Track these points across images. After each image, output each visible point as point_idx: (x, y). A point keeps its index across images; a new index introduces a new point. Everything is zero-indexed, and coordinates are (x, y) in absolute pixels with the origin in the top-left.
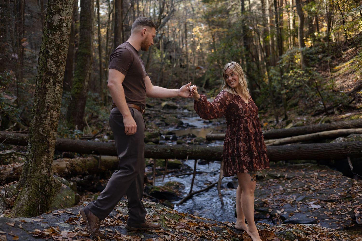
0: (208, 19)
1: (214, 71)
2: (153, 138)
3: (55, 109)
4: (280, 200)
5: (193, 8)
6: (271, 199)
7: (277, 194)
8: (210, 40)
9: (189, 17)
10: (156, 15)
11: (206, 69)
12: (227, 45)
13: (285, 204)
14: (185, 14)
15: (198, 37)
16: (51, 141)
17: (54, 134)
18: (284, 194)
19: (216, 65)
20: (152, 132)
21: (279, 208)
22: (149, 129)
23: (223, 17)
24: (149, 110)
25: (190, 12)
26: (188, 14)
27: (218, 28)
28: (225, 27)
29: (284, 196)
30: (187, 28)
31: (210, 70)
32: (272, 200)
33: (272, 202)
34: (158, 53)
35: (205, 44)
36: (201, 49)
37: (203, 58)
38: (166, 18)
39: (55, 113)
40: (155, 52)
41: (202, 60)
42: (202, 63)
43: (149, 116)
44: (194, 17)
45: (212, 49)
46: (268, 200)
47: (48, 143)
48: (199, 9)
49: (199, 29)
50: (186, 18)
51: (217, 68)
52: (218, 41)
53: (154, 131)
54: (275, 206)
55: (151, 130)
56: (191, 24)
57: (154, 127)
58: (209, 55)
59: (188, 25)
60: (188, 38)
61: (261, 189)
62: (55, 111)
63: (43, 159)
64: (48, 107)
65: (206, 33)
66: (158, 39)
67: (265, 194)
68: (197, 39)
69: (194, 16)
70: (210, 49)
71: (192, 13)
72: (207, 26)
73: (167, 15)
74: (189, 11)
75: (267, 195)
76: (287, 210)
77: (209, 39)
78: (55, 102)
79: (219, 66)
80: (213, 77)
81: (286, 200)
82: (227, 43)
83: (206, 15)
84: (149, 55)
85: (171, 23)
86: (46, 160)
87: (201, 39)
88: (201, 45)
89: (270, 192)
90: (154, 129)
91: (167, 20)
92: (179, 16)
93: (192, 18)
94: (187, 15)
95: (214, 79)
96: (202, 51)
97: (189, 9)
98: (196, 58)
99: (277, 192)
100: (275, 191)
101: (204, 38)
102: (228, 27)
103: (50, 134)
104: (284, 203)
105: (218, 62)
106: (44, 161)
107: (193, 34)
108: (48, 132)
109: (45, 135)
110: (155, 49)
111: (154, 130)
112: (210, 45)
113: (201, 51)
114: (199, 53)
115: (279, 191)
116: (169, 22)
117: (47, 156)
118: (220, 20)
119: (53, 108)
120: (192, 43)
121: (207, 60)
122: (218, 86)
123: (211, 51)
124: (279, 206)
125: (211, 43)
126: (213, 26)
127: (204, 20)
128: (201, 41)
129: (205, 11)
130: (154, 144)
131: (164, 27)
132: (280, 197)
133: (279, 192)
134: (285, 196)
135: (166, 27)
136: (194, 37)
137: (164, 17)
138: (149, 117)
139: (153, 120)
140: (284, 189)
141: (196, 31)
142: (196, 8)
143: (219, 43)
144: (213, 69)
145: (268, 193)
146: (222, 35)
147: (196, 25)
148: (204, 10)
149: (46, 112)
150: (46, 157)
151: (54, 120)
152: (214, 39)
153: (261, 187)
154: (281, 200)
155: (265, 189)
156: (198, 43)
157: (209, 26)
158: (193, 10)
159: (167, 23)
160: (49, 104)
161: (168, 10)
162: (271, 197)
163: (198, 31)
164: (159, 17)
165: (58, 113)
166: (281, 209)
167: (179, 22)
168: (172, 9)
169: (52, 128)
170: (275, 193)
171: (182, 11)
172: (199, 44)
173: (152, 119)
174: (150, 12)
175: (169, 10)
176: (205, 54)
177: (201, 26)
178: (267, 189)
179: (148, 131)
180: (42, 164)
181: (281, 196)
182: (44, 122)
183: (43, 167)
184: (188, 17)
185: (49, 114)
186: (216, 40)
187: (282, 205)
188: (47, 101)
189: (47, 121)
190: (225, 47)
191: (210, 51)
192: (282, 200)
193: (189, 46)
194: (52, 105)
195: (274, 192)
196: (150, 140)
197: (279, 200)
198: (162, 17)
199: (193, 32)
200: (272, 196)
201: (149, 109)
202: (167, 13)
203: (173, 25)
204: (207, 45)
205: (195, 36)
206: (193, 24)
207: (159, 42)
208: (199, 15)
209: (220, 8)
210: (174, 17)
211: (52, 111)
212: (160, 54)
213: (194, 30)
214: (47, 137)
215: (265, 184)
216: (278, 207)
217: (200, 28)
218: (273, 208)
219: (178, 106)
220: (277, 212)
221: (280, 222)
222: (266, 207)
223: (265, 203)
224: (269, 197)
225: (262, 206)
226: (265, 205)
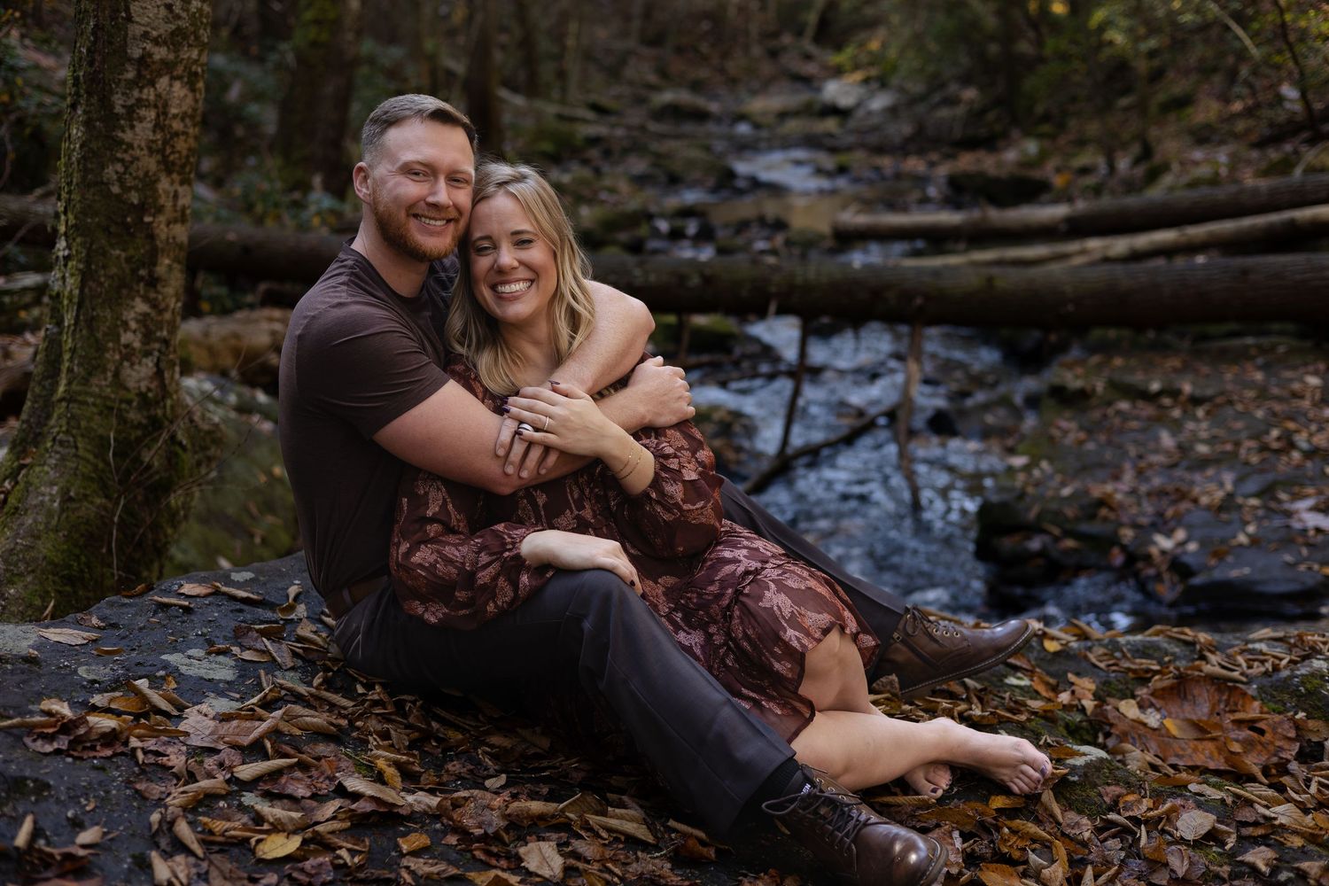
3: (179, 70)
4: (1167, 493)
6: (1128, 488)
7: (1150, 467)
13: (1188, 510)
16: (162, 231)
17: (176, 196)
18: (1183, 464)
21: (1162, 525)
24: (604, 124)
29: (1185, 474)
32: (1133, 491)
33: (1130, 500)
39: (178, 90)
46: (1117, 490)
47: (152, 237)
54: (1147, 515)
61: (1081, 443)
62: (177, 85)
63: (129, 316)
64: (144, 61)
67: (1101, 465)
75: (1110, 470)
76: (1197, 534)
78: (176, 39)
86: (144, 319)
89: (1122, 457)
99: (1152, 458)
100: (1141, 452)
103: (156, 196)
104: (1185, 504)
106: (133, 325)
108: (149, 183)
109: (134, 198)
115: (1159, 453)
117: (146, 299)
119: (167, 67)
124: (1162, 515)
132: (1164, 480)
133: (1159, 458)
134: (1188, 476)
140: (1179, 446)
145: (1115, 460)
149: (133, 84)
150: (141, 306)
151: (177, 125)
153: (1082, 435)
154: (1170, 489)
155: (1097, 443)
160: (148, 46)
162: (1128, 476)
165: (193, 90)
166: (1173, 529)
169: (168, 167)
170: (1143, 464)
178: (1109, 443)
180: (126, 338)
181: (1171, 477)
182: (127, 136)
183: (129, 355)
185: (148, 93)
187: (1176, 511)
188: (136, 30)
189: (141, 133)
192: (1176, 490)
194: (160, 53)
195: (1140, 457)
197: (1160, 493)
200: (1131, 474)
211: (163, 82)
214: (142, 209)
215: (1097, 422)
216: (1160, 520)
218: (1135, 526)
219: (714, 107)
220: (1155, 543)
221: (1167, 584)
222: (1105, 519)
223: (1102, 502)
224: (1117, 477)
225: (1092, 517)
226: (1104, 512)
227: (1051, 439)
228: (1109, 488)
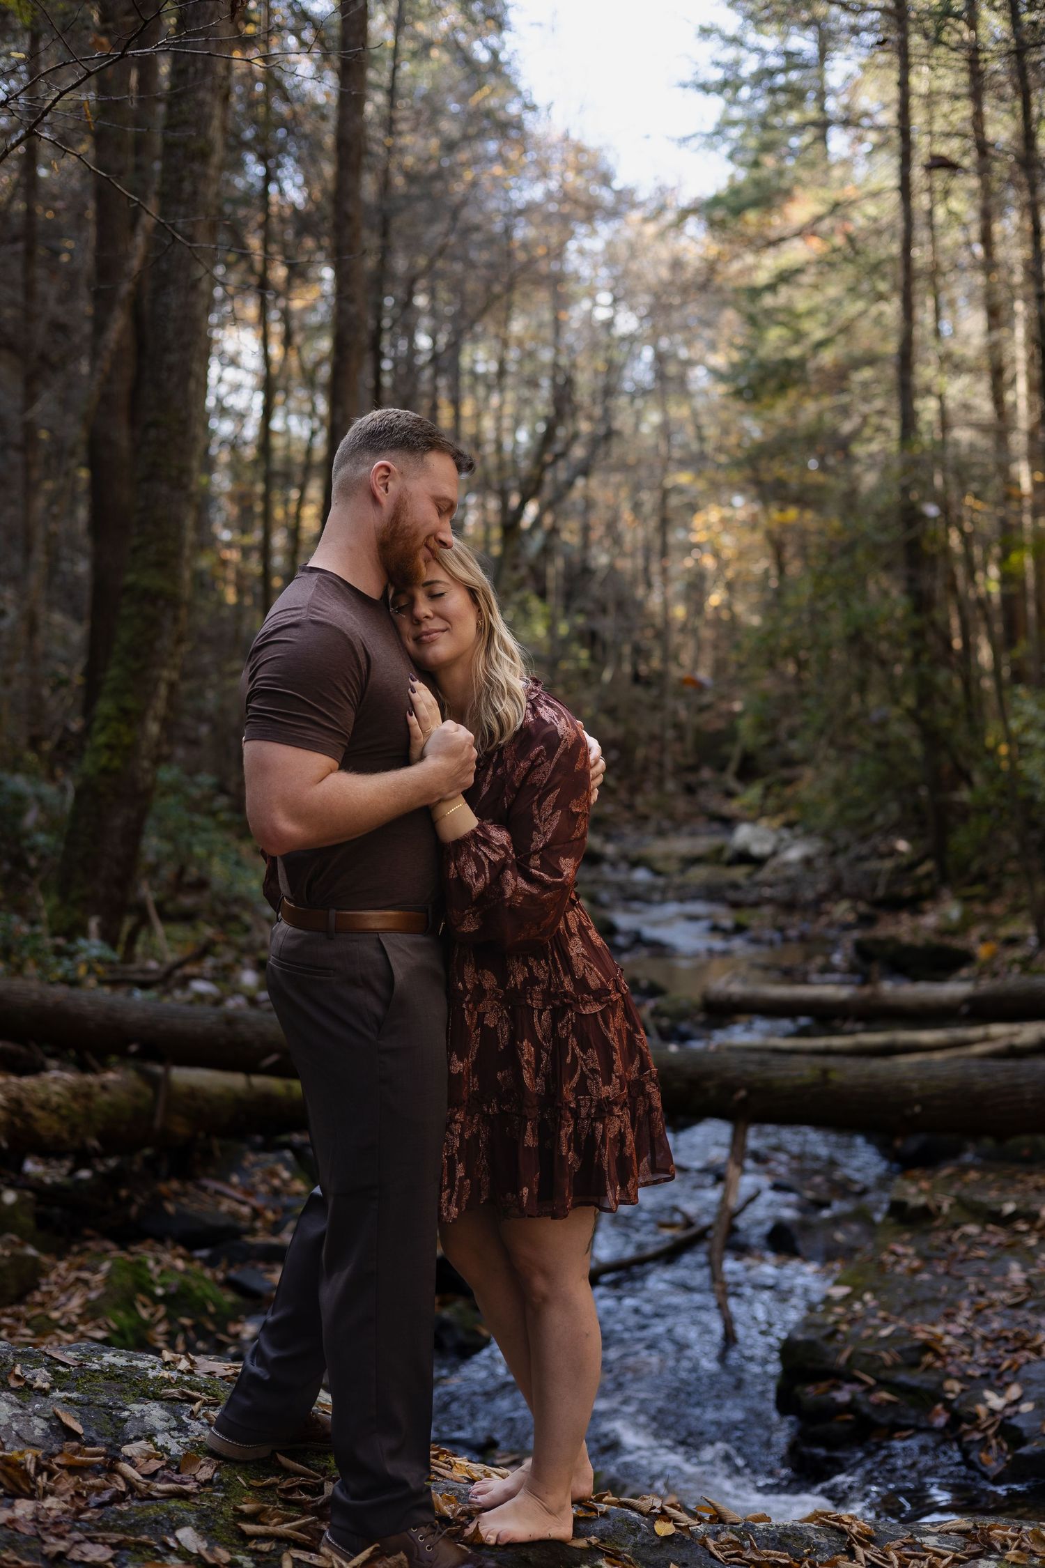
4: (1006, 1339)
6: (961, 1330)
7: (991, 1305)
13: (1028, 1362)
18: (1030, 1304)
21: (995, 1378)
29: (1030, 1317)
32: (967, 1335)
33: (962, 1346)
46: (948, 1333)
54: (980, 1366)
61: (915, 1271)
67: (935, 1301)
75: (943, 1308)
76: (1036, 1390)
81: (1034, 1339)
89: (959, 1292)
99: (995, 1295)
100: (982, 1286)
104: (1026, 1354)
115: (1004, 1289)
124: (997, 1366)
132: (1005, 1322)
133: (1004, 1295)
134: (1033, 1320)
140: (1028, 1282)
145: (950, 1296)
153: (916, 1263)
154: (1010, 1335)
155: (934, 1274)
162: (963, 1316)
166: (1007, 1385)
170: (983, 1301)
178: (947, 1273)
181: (1013, 1319)
187: (1014, 1362)
192: (1018, 1336)
195: (981, 1293)
197: (998, 1338)
200: (967, 1314)
215: (938, 1248)
216: (994, 1372)
218: (965, 1378)
219: (610, 849)
220: (984, 1401)
221: (994, 1452)
222: (929, 1367)
223: (926, 1347)
224: (950, 1317)
225: (915, 1365)
226: (928, 1358)
227: (881, 1265)
228: (939, 1330)
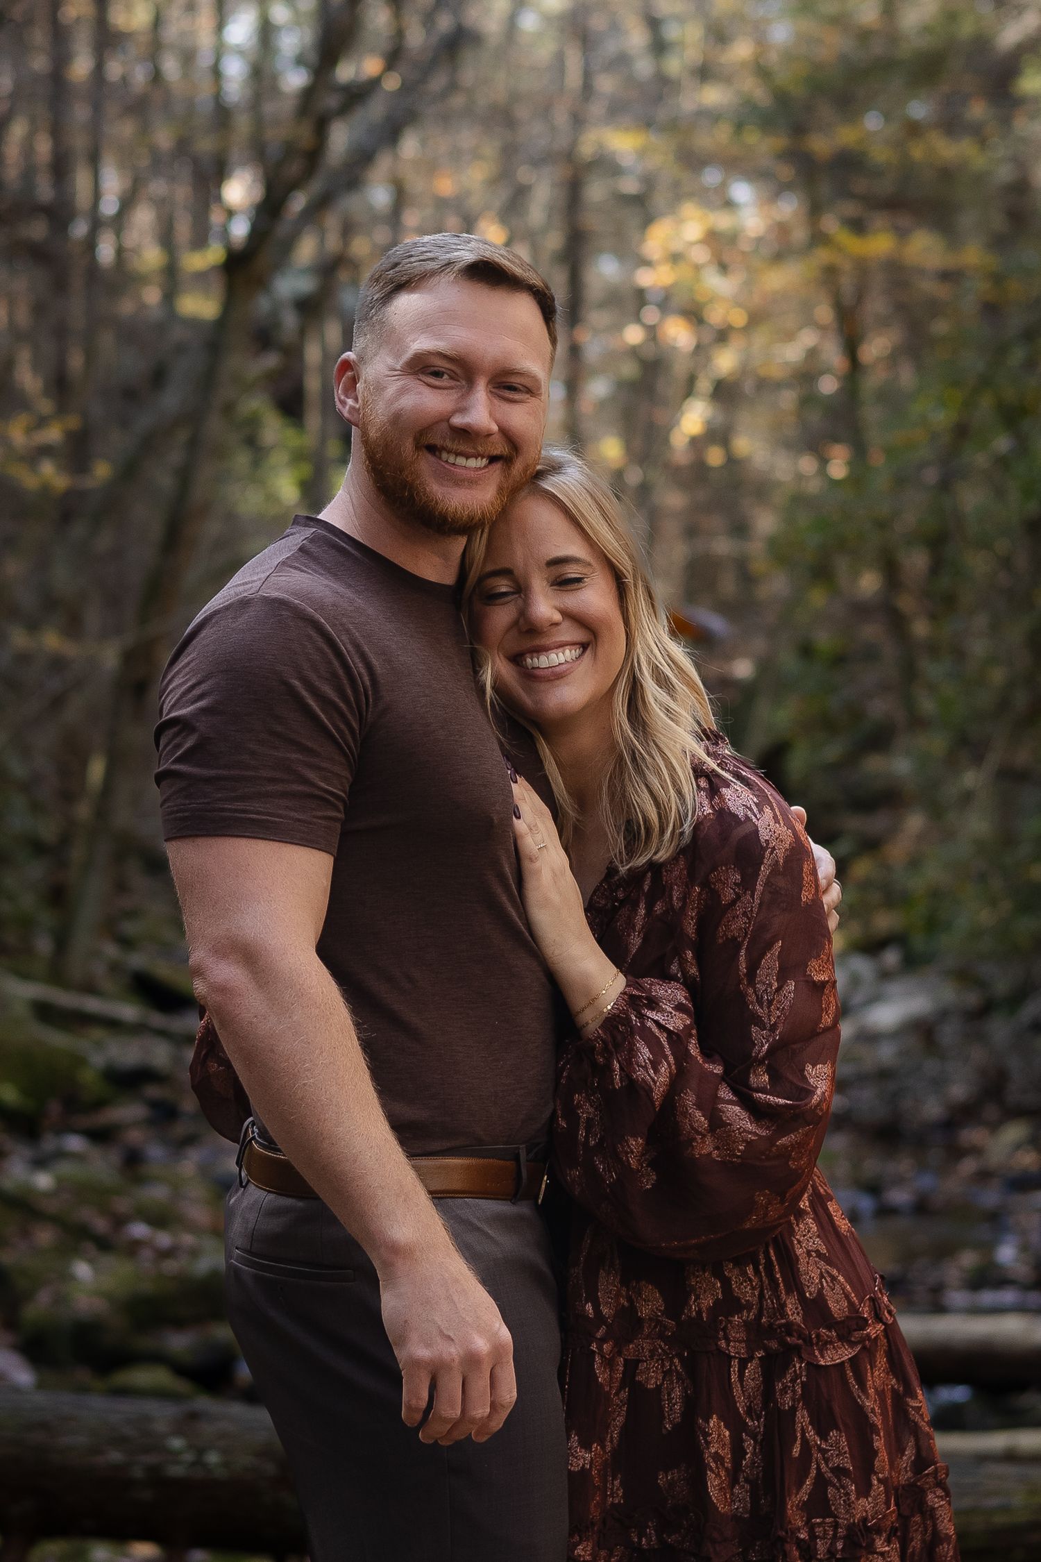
0: (799, 130)
1: (839, 660)
2: (179, 1324)
5: (654, 23)
8: (812, 353)
9: (616, 111)
10: (274, 78)
11: (759, 644)
12: (986, 403)
14: (573, 77)
15: (694, 315)
19: (861, 610)
20: (171, 1266)
22: (139, 1230)
23: (951, 125)
24: (163, 1033)
25: (622, 61)
26: (606, 84)
27: (902, 234)
28: (967, 220)
30: (592, 221)
31: (806, 651)
34: (278, 458)
35: (764, 385)
36: (718, 435)
37: (740, 529)
38: (375, 110)
40: (252, 442)
41: (723, 546)
42: (728, 585)
43: (153, 1091)
44: (662, 114)
45: (836, 439)
48: (719, 35)
49: (713, 238)
50: (578, 121)
51: (872, 631)
52: (893, 359)
53: (194, 1253)
55: (164, 1239)
56: (630, 186)
57: (199, 1213)
58: (799, 500)
59: (596, 191)
60: (596, 318)
65: (779, 279)
66: (290, 320)
68: (679, 334)
69: (658, 99)
70: (815, 444)
71: (644, 67)
72: (789, 208)
73: (392, 83)
74: (610, 48)
77: (808, 338)
79: (897, 622)
80: (826, 725)
82: (985, 382)
83: (782, 98)
84: (185, 476)
85: (430, 167)
87: (723, 336)
88: (725, 393)
90: (192, 1228)
91: (391, 133)
92: (515, 97)
93: (648, 124)
94: (587, 89)
95: (833, 751)
96: (732, 462)
97: (615, 27)
98: (671, 528)
101: (756, 319)
102: (998, 222)
105: (891, 571)
107: (646, 278)
110: (253, 423)
111: (188, 1239)
112: (809, 400)
113: (715, 457)
114: (697, 473)
116: (410, 145)
118: (917, 152)
120: (629, 370)
121: (780, 551)
122: (876, 823)
123: (824, 461)
125: (828, 386)
126: (850, 209)
127: (763, 145)
128: (725, 361)
129: (773, 58)
130: (181, 1385)
131: (351, 203)
135: (379, 196)
136: (651, 314)
137: (357, 94)
138: (155, 1105)
139: (189, 1141)
141: (675, 258)
142: (681, 19)
143: (907, 377)
144: (824, 640)
146: (935, 308)
147: (678, 195)
148: (761, 42)
152: (851, 347)
156: (691, 381)
157: (815, 209)
158: (659, 47)
159: (383, 165)
161: (400, 34)
163: (701, 255)
164: (308, 95)
167: (509, 153)
168: (445, 23)
171: (544, 51)
172: (704, 385)
173: (180, 1129)
174: (220, 50)
175: (416, 37)
176: (762, 489)
177: (729, 204)
179: (133, 1248)
184: (597, 109)
186: (875, 348)
190: (961, 432)
191: (807, 464)
193: (602, 404)
196: (146, 1343)
198: (331, 101)
199: (646, 263)
201: (157, 1019)
202: (394, 56)
203: (446, 186)
204: (788, 399)
205: (666, 303)
206: (649, 181)
207: (293, 353)
208: (713, 96)
209: (926, 29)
210: (458, 101)
212: (306, 470)
213: (658, 239)
217: (723, 221)
